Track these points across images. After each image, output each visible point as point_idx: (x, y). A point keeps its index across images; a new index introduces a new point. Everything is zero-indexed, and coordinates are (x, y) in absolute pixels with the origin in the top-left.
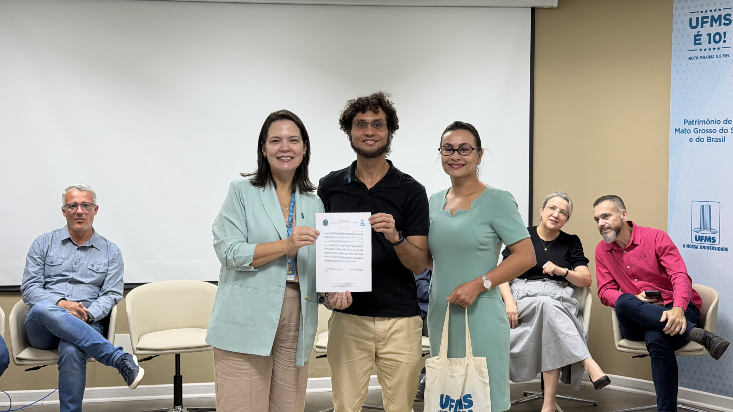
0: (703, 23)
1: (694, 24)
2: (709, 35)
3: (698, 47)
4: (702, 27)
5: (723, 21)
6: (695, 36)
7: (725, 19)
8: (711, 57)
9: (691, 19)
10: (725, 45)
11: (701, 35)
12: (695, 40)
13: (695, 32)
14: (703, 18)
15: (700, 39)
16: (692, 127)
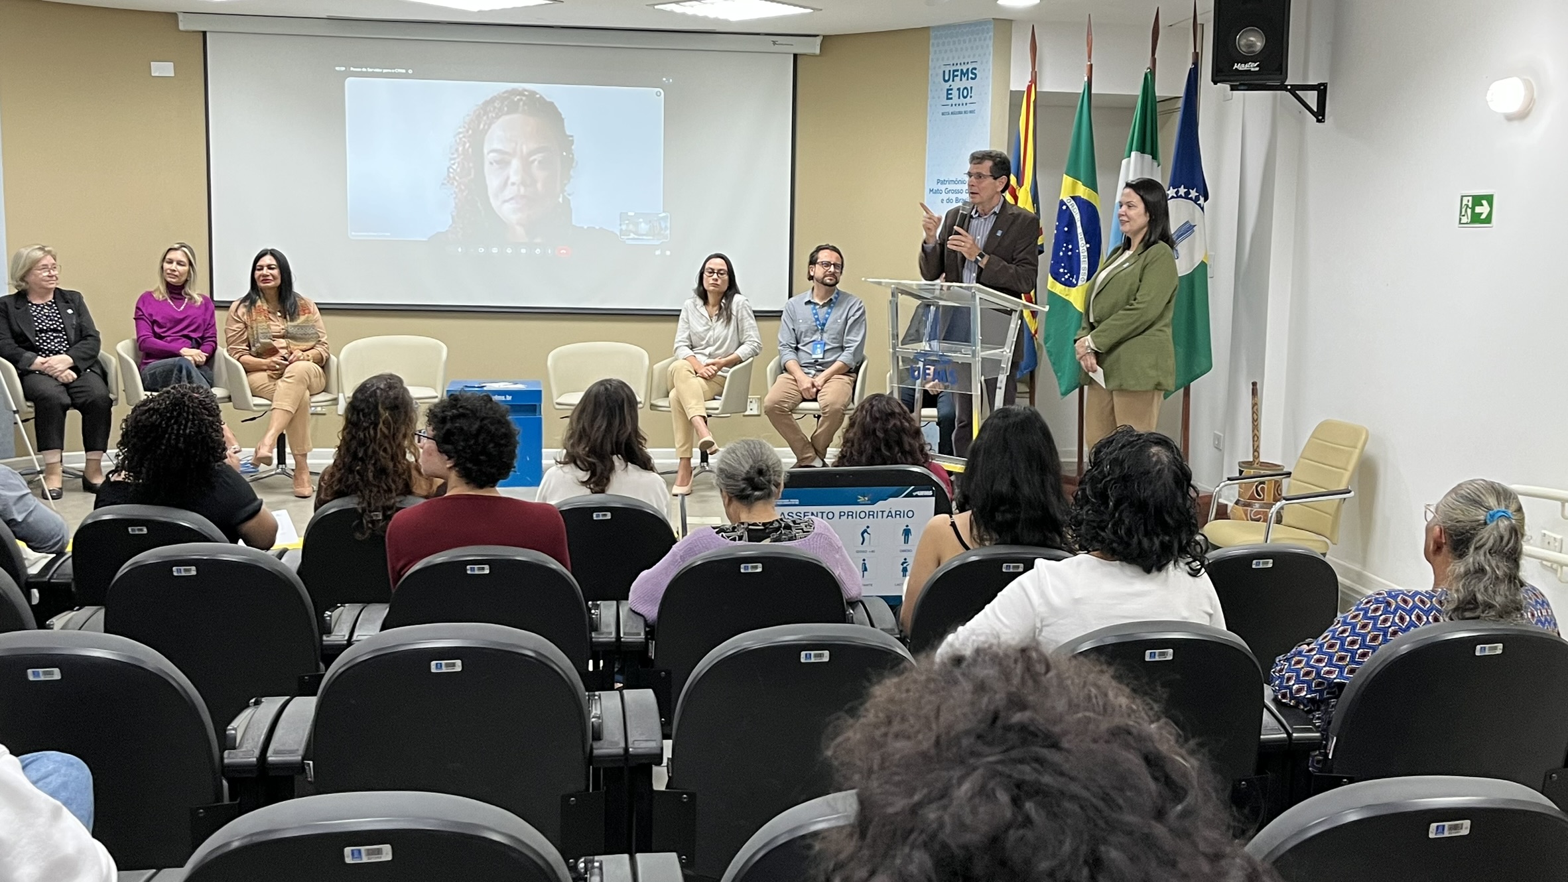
0: (954, 76)
1: (947, 78)
2: (959, 89)
3: (950, 102)
4: (953, 81)
5: (970, 75)
6: (948, 90)
7: (972, 73)
8: (960, 113)
9: (944, 72)
10: (972, 100)
11: (951, 90)
12: (948, 94)
13: (947, 86)
14: (954, 71)
15: (951, 94)
16: (943, 187)
